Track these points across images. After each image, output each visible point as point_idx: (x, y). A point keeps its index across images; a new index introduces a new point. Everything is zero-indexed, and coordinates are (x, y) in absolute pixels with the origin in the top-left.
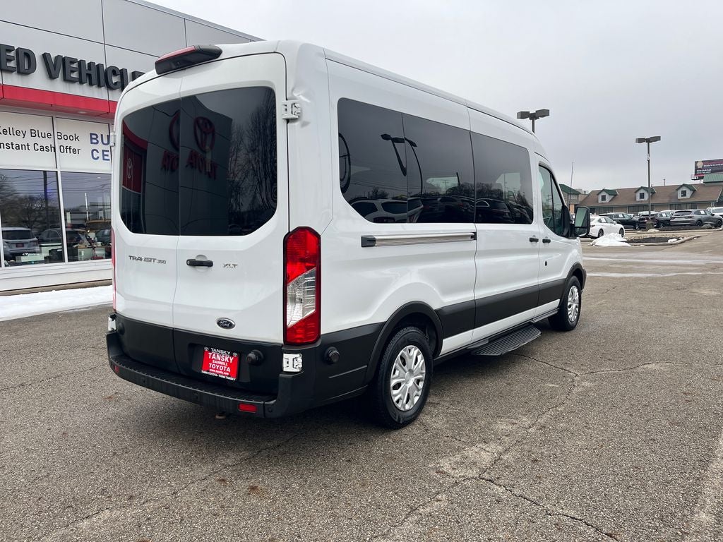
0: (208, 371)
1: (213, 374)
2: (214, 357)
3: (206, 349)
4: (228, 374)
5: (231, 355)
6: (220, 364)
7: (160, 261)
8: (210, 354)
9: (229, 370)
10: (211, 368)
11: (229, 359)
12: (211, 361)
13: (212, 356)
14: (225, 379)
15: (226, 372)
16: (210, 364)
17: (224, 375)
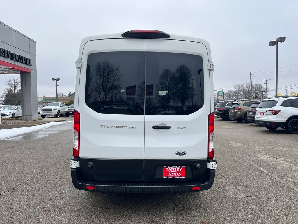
0: (167, 177)
1: (171, 178)
2: (170, 169)
3: (165, 166)
4: (180, 176)
5: (180, 167)
6: (174, 172)
7: (130, 128)
8: (167, 169)
9: (180, 174)
10: (169, 175)
11: (179, 169)
12: (168, 172)
13: (168, 169)
14: (179, 178)
15: (178, 175)
16: (168, 173)
17: (178, 177)
